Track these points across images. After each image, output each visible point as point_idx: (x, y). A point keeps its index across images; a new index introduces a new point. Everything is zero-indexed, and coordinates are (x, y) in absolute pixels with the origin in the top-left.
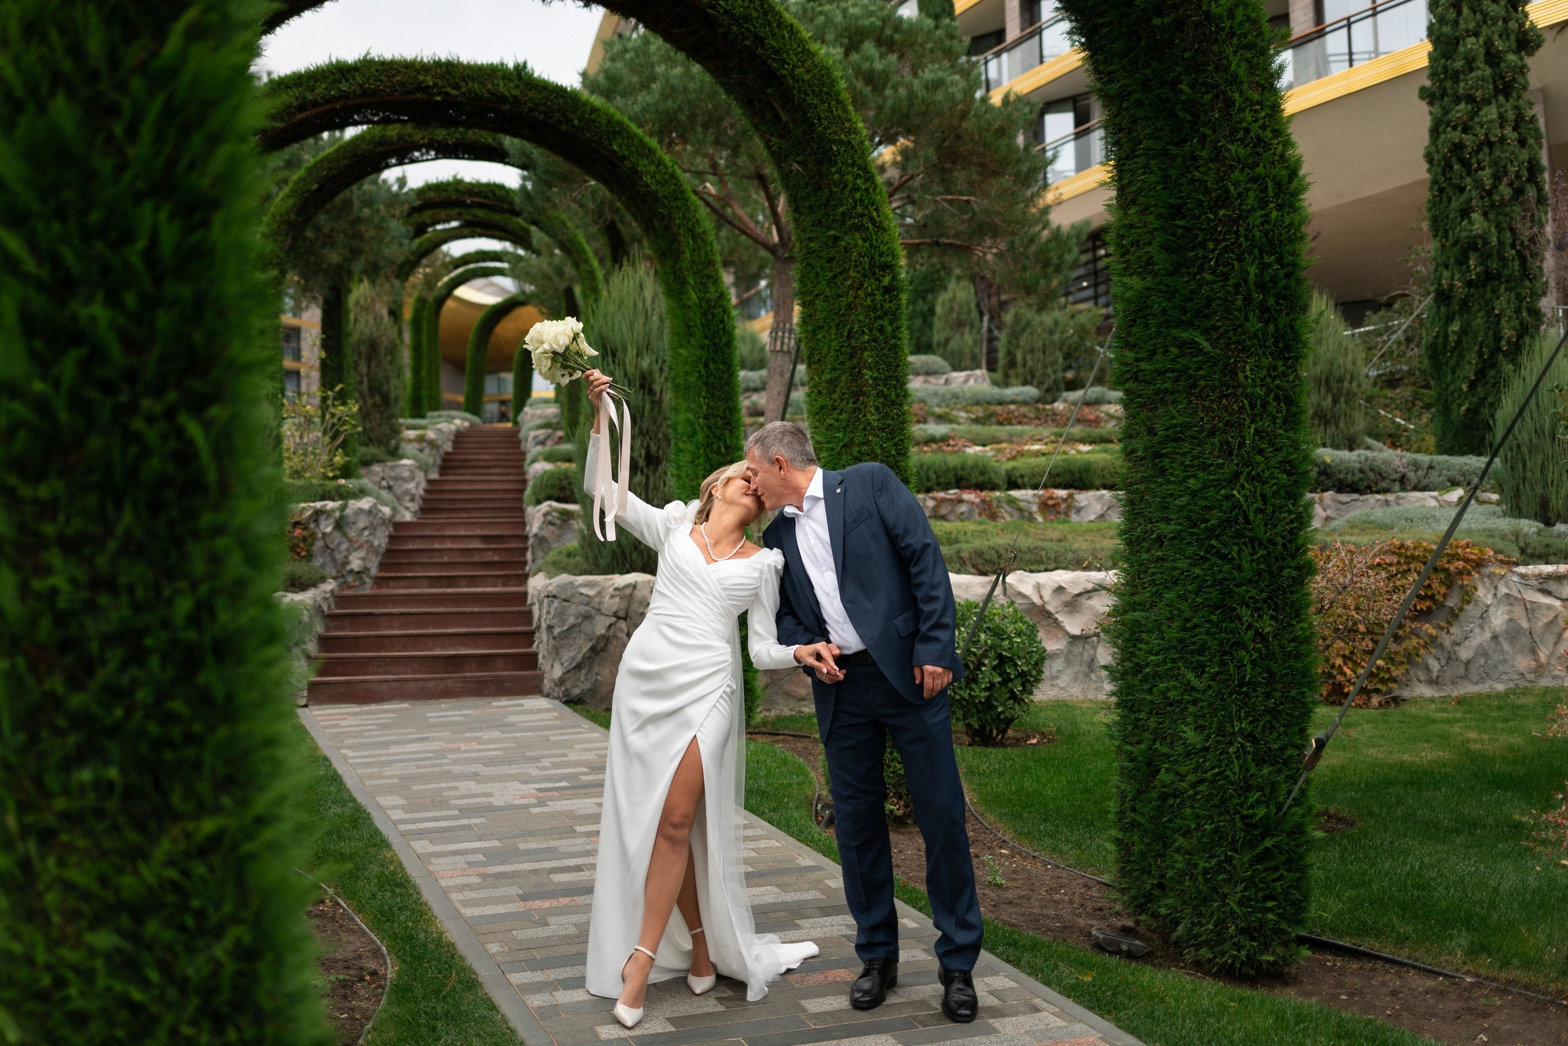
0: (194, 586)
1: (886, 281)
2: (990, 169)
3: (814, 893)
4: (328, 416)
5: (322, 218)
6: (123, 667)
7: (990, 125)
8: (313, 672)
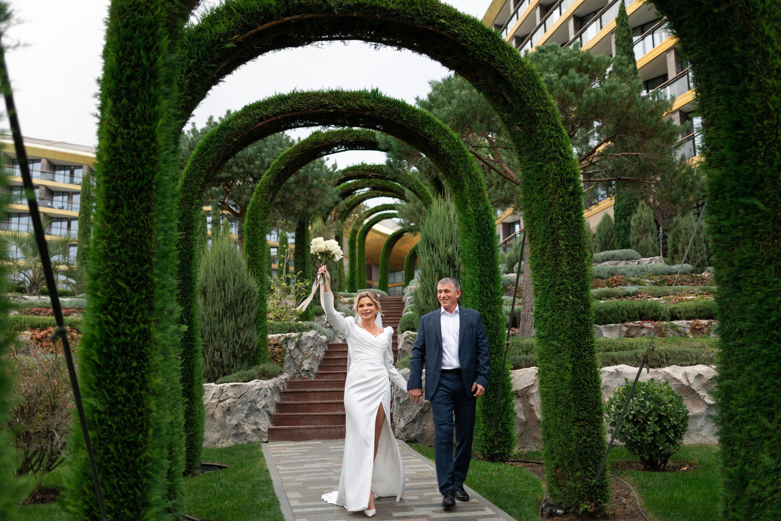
5: (293, 186)
8: (272, 423)
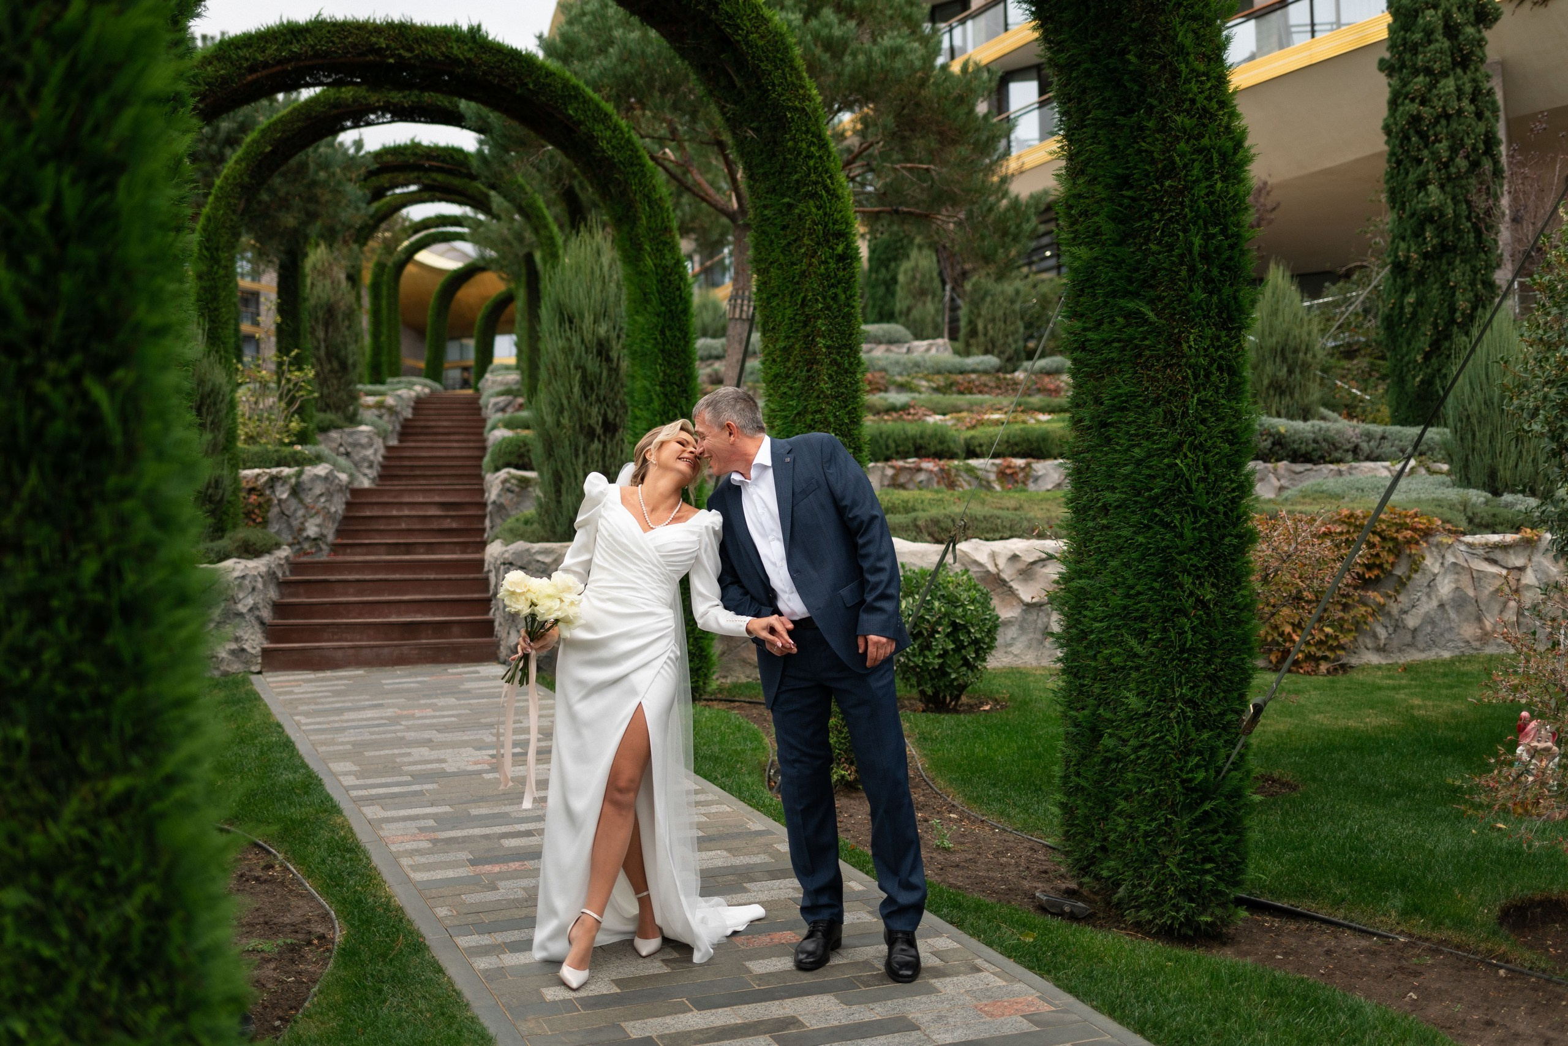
0: (101, 549)
1: (840, 249)
2: (947, 139)
3: (763, 856)
4: (283, 382)
5: (277, 181)
6: (30, 629)
7: (949, 93)
8: (267, 638)
